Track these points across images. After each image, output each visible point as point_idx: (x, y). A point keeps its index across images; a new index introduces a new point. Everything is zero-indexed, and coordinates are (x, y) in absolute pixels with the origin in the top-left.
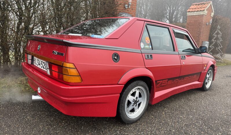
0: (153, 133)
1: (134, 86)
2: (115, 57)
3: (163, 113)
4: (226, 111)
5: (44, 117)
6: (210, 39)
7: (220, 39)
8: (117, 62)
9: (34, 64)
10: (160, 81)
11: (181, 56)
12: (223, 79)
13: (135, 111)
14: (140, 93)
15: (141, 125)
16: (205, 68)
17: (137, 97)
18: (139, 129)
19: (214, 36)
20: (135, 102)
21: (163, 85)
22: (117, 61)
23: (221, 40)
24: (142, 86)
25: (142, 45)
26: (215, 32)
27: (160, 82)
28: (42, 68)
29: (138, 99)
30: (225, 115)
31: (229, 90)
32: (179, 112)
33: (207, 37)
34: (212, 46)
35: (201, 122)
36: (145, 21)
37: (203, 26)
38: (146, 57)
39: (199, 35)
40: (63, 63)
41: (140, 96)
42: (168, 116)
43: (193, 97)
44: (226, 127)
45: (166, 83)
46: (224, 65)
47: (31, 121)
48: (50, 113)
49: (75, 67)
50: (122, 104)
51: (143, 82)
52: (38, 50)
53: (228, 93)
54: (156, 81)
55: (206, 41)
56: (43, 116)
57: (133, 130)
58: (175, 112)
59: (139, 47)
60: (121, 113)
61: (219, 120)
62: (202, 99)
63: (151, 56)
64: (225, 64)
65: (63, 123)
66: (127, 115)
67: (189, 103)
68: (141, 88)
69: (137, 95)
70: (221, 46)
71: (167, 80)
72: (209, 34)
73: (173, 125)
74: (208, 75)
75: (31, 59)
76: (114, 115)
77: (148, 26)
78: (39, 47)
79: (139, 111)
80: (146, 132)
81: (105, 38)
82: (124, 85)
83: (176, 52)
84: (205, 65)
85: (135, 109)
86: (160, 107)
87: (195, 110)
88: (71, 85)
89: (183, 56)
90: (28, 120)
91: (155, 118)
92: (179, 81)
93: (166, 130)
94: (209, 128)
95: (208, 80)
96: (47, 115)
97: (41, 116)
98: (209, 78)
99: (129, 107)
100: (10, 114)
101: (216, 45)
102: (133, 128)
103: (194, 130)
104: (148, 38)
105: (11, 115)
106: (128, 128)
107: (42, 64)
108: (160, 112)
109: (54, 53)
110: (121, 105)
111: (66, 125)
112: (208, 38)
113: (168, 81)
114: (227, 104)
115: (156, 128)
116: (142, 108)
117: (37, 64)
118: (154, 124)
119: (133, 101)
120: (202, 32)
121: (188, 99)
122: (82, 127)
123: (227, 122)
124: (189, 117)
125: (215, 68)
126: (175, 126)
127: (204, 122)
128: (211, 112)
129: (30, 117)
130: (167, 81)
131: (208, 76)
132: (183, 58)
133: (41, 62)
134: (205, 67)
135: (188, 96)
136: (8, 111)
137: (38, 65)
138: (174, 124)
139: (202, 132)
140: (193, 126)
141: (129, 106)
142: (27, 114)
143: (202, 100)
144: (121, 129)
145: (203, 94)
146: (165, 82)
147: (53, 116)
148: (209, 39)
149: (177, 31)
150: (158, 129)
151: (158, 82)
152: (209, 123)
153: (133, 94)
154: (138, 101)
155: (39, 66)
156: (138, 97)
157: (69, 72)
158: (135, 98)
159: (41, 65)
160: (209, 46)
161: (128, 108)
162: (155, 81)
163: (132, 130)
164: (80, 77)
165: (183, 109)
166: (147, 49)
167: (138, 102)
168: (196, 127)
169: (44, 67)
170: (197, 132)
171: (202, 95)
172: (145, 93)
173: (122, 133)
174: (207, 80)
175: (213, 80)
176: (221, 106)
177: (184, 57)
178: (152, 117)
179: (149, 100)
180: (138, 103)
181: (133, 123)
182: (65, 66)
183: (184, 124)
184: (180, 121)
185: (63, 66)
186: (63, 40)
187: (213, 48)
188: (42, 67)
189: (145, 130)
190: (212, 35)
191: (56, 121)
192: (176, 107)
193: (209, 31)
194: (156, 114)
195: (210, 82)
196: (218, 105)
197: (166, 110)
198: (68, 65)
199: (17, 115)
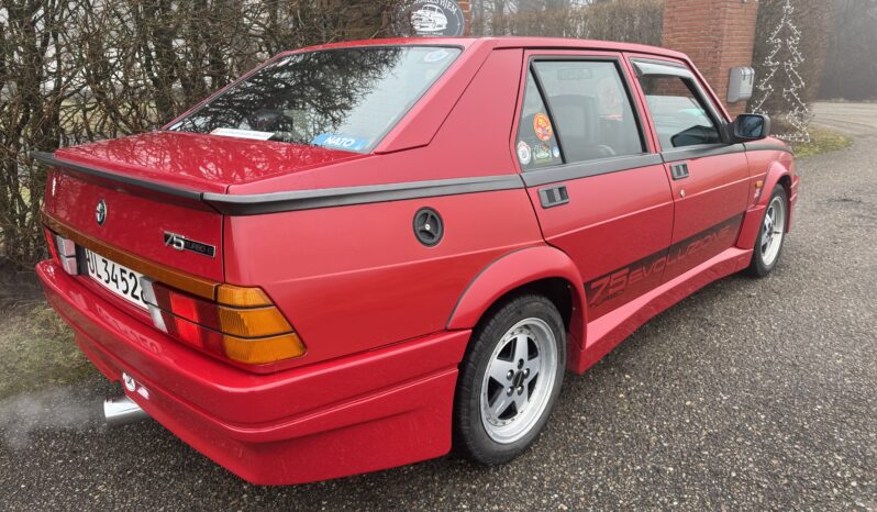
0: (597, 492)
1: (508, 322)
2: (425, 222)
3: (621, 396)
4: (847, 357)
5: (165, 479)
6: (757, 57)
7: (796, 55)
8: (435, 244)
9: (90, 273)
10: (601, 282)
11: (670, 167)
12: (816, 216)
13: (519, 411)
14: (530, 342)
15: (547, 460)
16: (756, 195)
17: (521, 361)
18: (541, 479)
19: (771, 47)
20: (517, 379)
21: (611, 291)
22: (435, 240)
23: (800, 59)
24: (537, 315)
25: (524, 152)
26: (773, 29)
27: (601, 286)
28: (128, 297)
29: (527, 364)
30: (846, 376)
31: (843, 263)
32: (677, 382)
33: (745, 50)
34: (766, 86)
35: (763, 417)
36: (525, 48)
37: (729, 10)
38: (545, 201)
39: (717, 44)
40: (216, 288)
41: (533, 351)
42: (640, 405)
43: (718, 310)
44: (857, 426)
45: (621, 283)
46: (811, 153)
47: (113, 502)
48: (185, 457)
49: (269, 302)
50: (470, 399)
51: (538, 298)
52: (100, 223)
53: (843, 274)
54: (587, 285)
55: (743, 66)
56: (162, 474)
57: (521, 490)
58: (665, 385)
59: (514, 165)
60: (467, 432)
61: (826, 400)
62: (753, 313)
63: (561, 189)
64: (817, 150)
65: (245, 496)
66: (491, 435)
67: (711, 340)
68: (536, 323)
69: (521, 350)
70: (798, 83)
71: (626, 271)
72: (753, 37)
73: (665, 445)
74: (767, 216)
75: (73, 252)
76: (445, 446)
77: (538, 66)
78: (102, 210)
79: (532, 410)
80: (568, 492)
81: (377, 154)
82: (470, 331)
83: (652, 156)
84: (759, 183)
85: (517, 406)
86: (605, 372)
87: (736, 366)
88: (262, 371)
89: (677, 167)
90: (103, 499)
91: (594, 422)
92: (668, 264)
93: (641, 472)
94: (798, 438)
95: (770, 234)
96: (174, 468)
97: (151, 475)
98: (771, 229)
99: (495, 404)
100: (25, 482)
101: (781, 79)
102: (518, 480)
103: (745, 453)
104: (542, 120)
105: (30, 487)
106: (500, 484)
107: (123, 279)
108: (606, 394)
109: (172, 242)
110: (463, 404)
111: (259, 503)
112: (751, 53)
113: (630, 272)
114: (847, 323)
115: (603, 467)
116: (542, 392)
117: (105, 277)
118: (593, 449)
119: (509, 378)
120: (725, 32)
121: (702, 320)
122: (320, 505)
123: (857, 402)
124: (718, 399)
125: (790, 184)
126: (671, 448)
127: (776, 414)
128: (794, 365)
129: (109, 483)
130: (628, 275)
131: (768, 220)
132: (679, 173)
133: (117, 272)
134: (758, 190)
135: (700, 308)
136: (13, 470)
137: (107, 282)
138: (667, 440)
139: (775, 462)
140: (739, 440)
141: (495, 399)
142: (94, 470)
143: (753, 317)
144: (474, 492)
145: (754, 289)
146: (619, 280)
147: (202, 467)
148: (754, 57)
149: (650, 67)
150: (613, 472)
151: (594, 285)
152: (794, 415)
153: (507, 353)
154: (525, 372)
155: (111, 286)
156: (525, 358)
157: (246, 324)
158: (514, 366)
159: (123, 286)
160: (754, 85)
161: (491, 405)
162: (585, 284)
163: (514, 489)
164: (296, 338)
165: (692, 366)
166: (545, 165)
167: (526, 376)
168: (749, 443)
169: (138, 293)
170: (757, 464)
171: (750, 296)
172: (549, 337)
173: (479, 507)
174: (766, 234)
175: (786, 230)
176: (826, 337)
177: (681, 168)
178: (583, 418)
179: (565, 361)
180: (526, 383)
181: (514, 458)
182: (228, 302)
183: (705, 433)
184: (688, 421)
185: (220, 300)
186: (202, 195)
187: (770, 90)
188: (126, 292)
189: (565, 481)
190: (765, 39)
191: (213, 490)
192: (665, 364)
193: (752, 28)
194: (596, 403)
195: (777, 239)
196: (814, 334)
197: (628, 380)
198: (238, 296)
199: (52, 481)
